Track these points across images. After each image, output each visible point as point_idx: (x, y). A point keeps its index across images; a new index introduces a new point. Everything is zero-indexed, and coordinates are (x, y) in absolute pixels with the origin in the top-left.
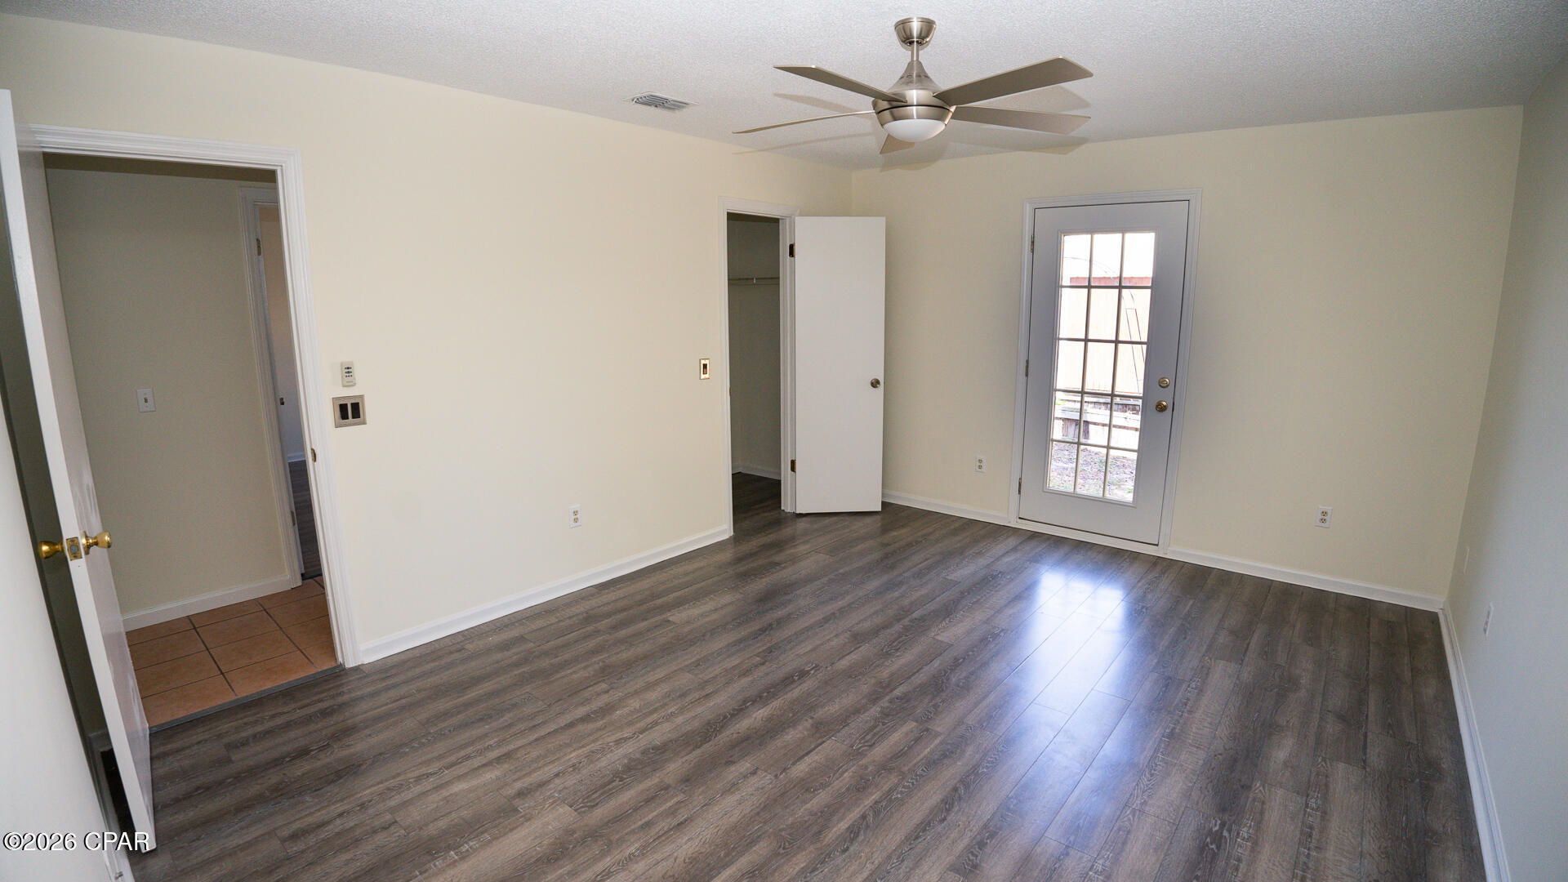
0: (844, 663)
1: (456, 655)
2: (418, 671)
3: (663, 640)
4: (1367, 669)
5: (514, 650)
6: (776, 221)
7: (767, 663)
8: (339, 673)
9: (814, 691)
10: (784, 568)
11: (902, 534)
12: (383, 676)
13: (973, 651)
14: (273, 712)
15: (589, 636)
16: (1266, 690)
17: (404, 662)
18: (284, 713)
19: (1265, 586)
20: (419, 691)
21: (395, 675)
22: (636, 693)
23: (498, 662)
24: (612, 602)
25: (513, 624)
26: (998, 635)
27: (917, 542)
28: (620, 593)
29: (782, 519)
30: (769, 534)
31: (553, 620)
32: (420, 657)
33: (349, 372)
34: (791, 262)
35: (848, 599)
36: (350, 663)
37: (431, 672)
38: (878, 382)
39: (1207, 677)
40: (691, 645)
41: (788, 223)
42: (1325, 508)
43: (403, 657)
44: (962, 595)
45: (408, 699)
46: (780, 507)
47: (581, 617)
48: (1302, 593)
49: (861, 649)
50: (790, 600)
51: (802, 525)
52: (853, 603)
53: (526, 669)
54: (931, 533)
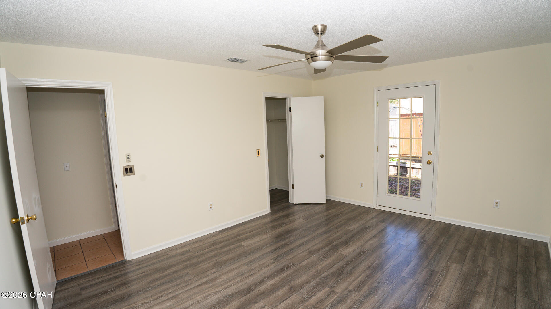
0: (304, 263)
1: (165, 257)
2: (151, 262)
3: (238, 253)
4: (517, 267)
5: (185, 255)
6: (284, 99)
7: (275, 262)
8: (124, 262)
9: (292, 274)
10: (287, 225)
11: (333, 211)
12: (138, 264)
13: (355, 259)
14: (99, 276)
15: (212, 251)
16: (473, 276)
17: (147, 259)
18: (103, 277)
19: (474, 232)
20: (150, 270)
21: (143, 264)
22: (226, 273)
23: (179, 260)
24: (223, 237)
25: (187, 245)
26: (365, 252)
27: (338, 215)
28: (227, 234)
29: (290, 206)
30: (284, 212)
31: (201, 244)
32: (153, 257)
33: (128, 157)
34: (290, 113)
35: (309, 237)
36: (128, 260)
37: (155, 263)
38: (323, 156)
39: (448, 271)
40: (249, 255)
41: (289, 100)
42: (497, 201)
43: (147, 257)
44: (353, 236)
45: (146, 273)
46: (289, 201)
47: (211, 243)
48: (489, 234)
49: (311, 257)
50: (288, 238)
51: (296, 208)
52: (311, 239)
53: (188, 263)
54: (344, 211)
